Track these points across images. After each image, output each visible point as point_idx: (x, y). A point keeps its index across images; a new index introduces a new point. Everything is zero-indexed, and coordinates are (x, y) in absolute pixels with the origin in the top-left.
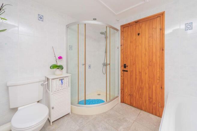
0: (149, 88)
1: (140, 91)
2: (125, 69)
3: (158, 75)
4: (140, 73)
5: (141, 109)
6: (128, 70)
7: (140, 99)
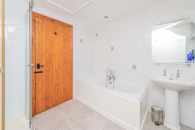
0: (64, 81)
1: (57, 88)
2: (37, 70)
3: (69, 69)
4: (57, 70)
5: (58, 104)
6: (43, 71)
7: (57, 95)
